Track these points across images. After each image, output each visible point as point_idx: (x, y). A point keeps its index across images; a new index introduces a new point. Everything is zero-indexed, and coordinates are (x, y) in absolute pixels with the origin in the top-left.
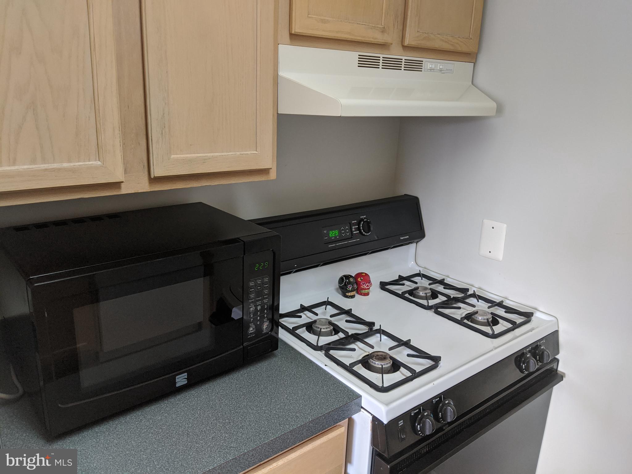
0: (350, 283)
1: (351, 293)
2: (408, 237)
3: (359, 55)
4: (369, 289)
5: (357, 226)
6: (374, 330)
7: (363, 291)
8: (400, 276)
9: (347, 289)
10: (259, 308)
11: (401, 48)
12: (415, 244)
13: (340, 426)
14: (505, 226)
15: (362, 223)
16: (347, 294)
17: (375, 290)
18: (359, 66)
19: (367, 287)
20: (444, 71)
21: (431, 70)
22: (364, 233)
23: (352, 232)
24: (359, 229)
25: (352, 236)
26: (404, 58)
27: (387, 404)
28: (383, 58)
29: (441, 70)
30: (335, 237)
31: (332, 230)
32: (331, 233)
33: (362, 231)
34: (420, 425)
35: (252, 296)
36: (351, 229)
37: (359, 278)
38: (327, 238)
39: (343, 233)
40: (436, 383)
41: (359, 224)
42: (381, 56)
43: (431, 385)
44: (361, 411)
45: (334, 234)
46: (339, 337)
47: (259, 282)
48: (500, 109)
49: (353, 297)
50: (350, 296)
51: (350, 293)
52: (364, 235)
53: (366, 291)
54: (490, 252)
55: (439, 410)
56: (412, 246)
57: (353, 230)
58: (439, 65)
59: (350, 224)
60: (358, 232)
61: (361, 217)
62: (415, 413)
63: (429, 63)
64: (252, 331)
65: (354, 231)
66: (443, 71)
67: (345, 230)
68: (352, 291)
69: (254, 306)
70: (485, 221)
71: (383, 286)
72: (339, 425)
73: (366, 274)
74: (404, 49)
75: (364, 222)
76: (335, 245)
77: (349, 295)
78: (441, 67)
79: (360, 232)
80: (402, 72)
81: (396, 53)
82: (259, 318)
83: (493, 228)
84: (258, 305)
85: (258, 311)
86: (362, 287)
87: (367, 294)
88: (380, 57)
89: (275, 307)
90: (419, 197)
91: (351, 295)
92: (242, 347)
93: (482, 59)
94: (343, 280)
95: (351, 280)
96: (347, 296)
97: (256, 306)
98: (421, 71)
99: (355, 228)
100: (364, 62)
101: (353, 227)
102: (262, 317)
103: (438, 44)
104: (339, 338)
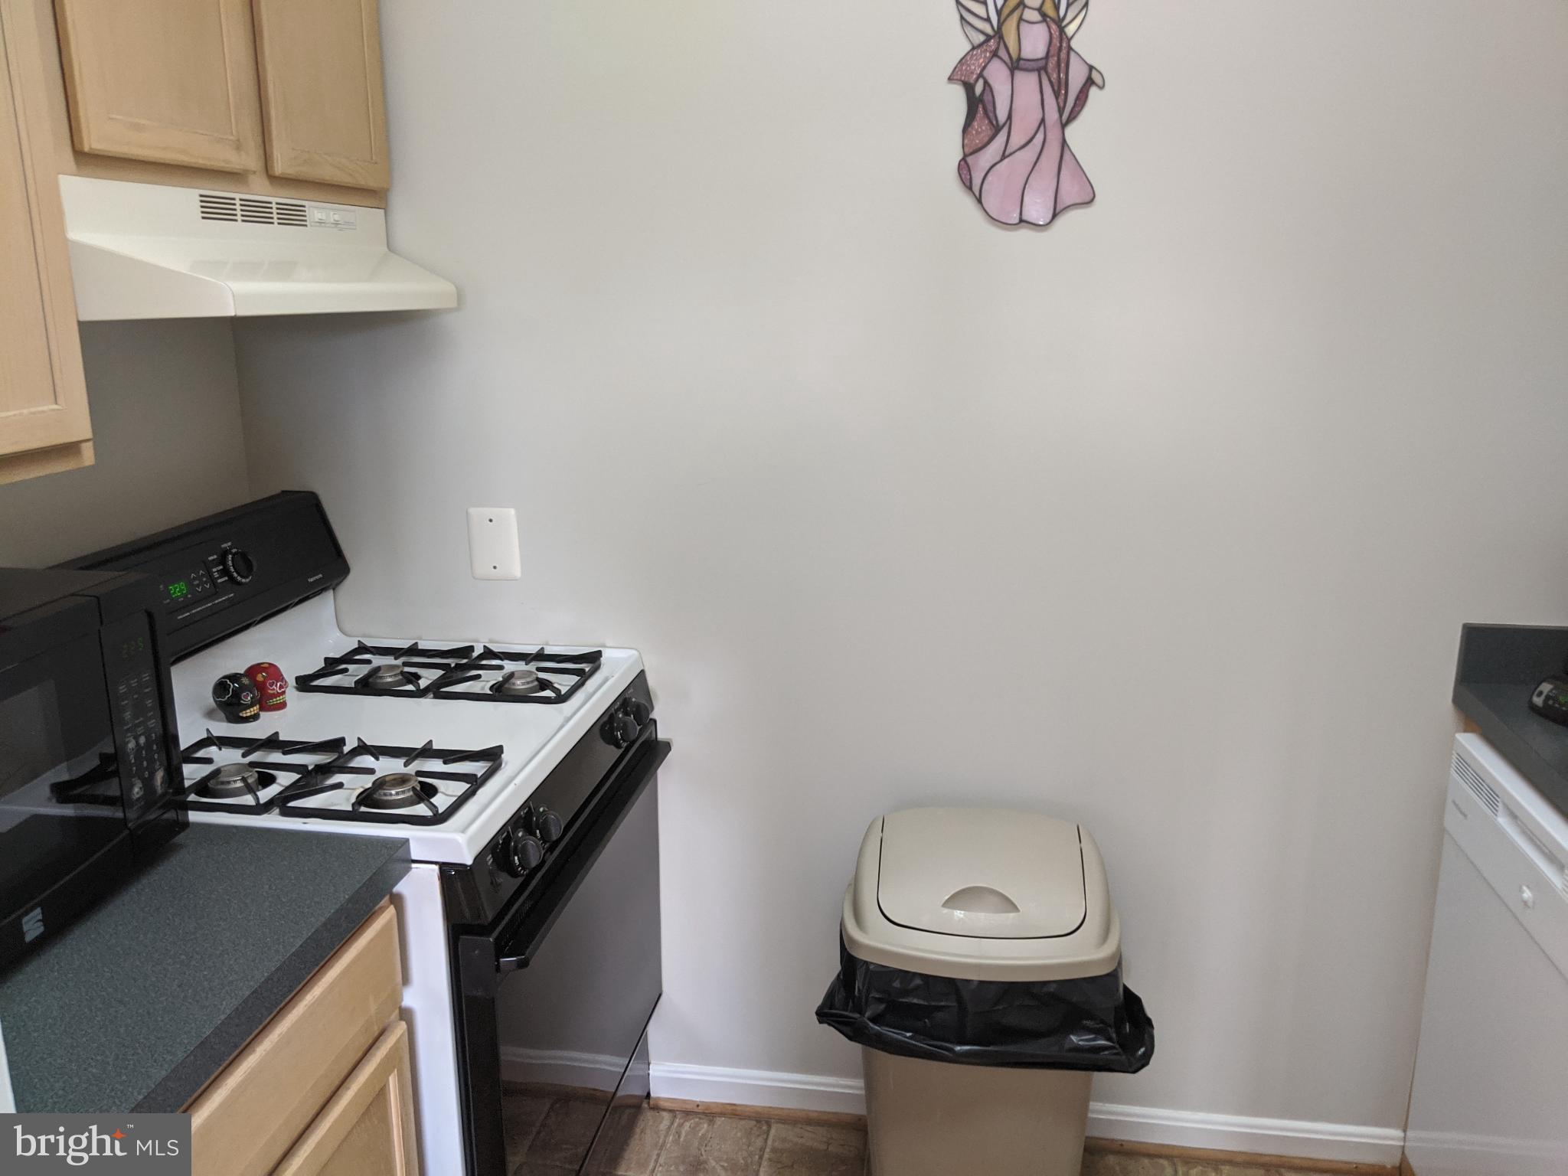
0: (243, 688)
1: (252, 709)
2: (321, 576)
3: (201, 196)
4: (284, 692)
5: (221, 567)
6: (347, 753)
7: (275, 701)
8: (326, 659)
9: (242, 702)
10: (142, 740)
11: (266, 182)
12: (331, 592)
13: (383, 909)
14: (512, 511)
15: (230, 559)
16: (244, 714)
17: (292, 695)
18: (204, 218)
19: (280, 689)
20: (342, 226)
21: (321, 222)
22: (239, 578)
23: (213, 581)
24: (225, 572)
25: (216, 591)
26: (274, 200)
27: (463, 831)
28: (241, 200)
29: (336, 224)
30: (185, 596)
31: (173, 583)
32: (171, 589)
33: (235, 575)
34: (518, 855)
35: (127, 715)
36: (210, 574)
37: (260, 675)
38: (168, 601)
39: (198, 586)
40: (518, 781)
41: (222, 560)
42: (238, 196)
43: (511, 787)
44: (411, 868)
45: (178, 590)
46: (282, 786)
47: (134, 683)
48: (460, 297)
49: (255, 717)
50: (251, 717)
51: (248, 711)
52: (239, 584)
53: (279, 700)
54: (495, 567)
55: (534, 826)
56: (328, 596)
57: (216, 575)
58: (332, 213)
59: (204, 562)
60: (226, 578)
61: (223, 546)
62: (504, 839)
63: (317, 211)
64: (138, 793)
65: (218, 578)
66: (339, 226)
67: (199, 578)
68: (252, 705)
69: (134, 738)
70: (472, 510)
71: (305, 684)
72: (381, 908)
73: (270, 664)
74: (271, 183)
75: (234, 555)
76: (188, 614)
77: (249, 714)
78: (337, 217)
79: (232, 579)
80: (275, 228)
81: (260, 191)
82: (145, 763)
83: (491, 521)
84: (140, 735)
85: (143, 748)
86: (270, 691)
87: (282, 706)
88: (234, 199)
89: (169, 737)
90: (315, 490)
91: (253, 713)
92: (126, 832)
93: (398, 200)
94: (227, 686)
95: (245, 681)
96: (242, 717)
97: (136, 738)
98: (306, 226)
99: (218, 571)
100: (215, 210)
101: (214, 570)
102: (151, 761)
103: (327, 173)
104: (282, 788)
